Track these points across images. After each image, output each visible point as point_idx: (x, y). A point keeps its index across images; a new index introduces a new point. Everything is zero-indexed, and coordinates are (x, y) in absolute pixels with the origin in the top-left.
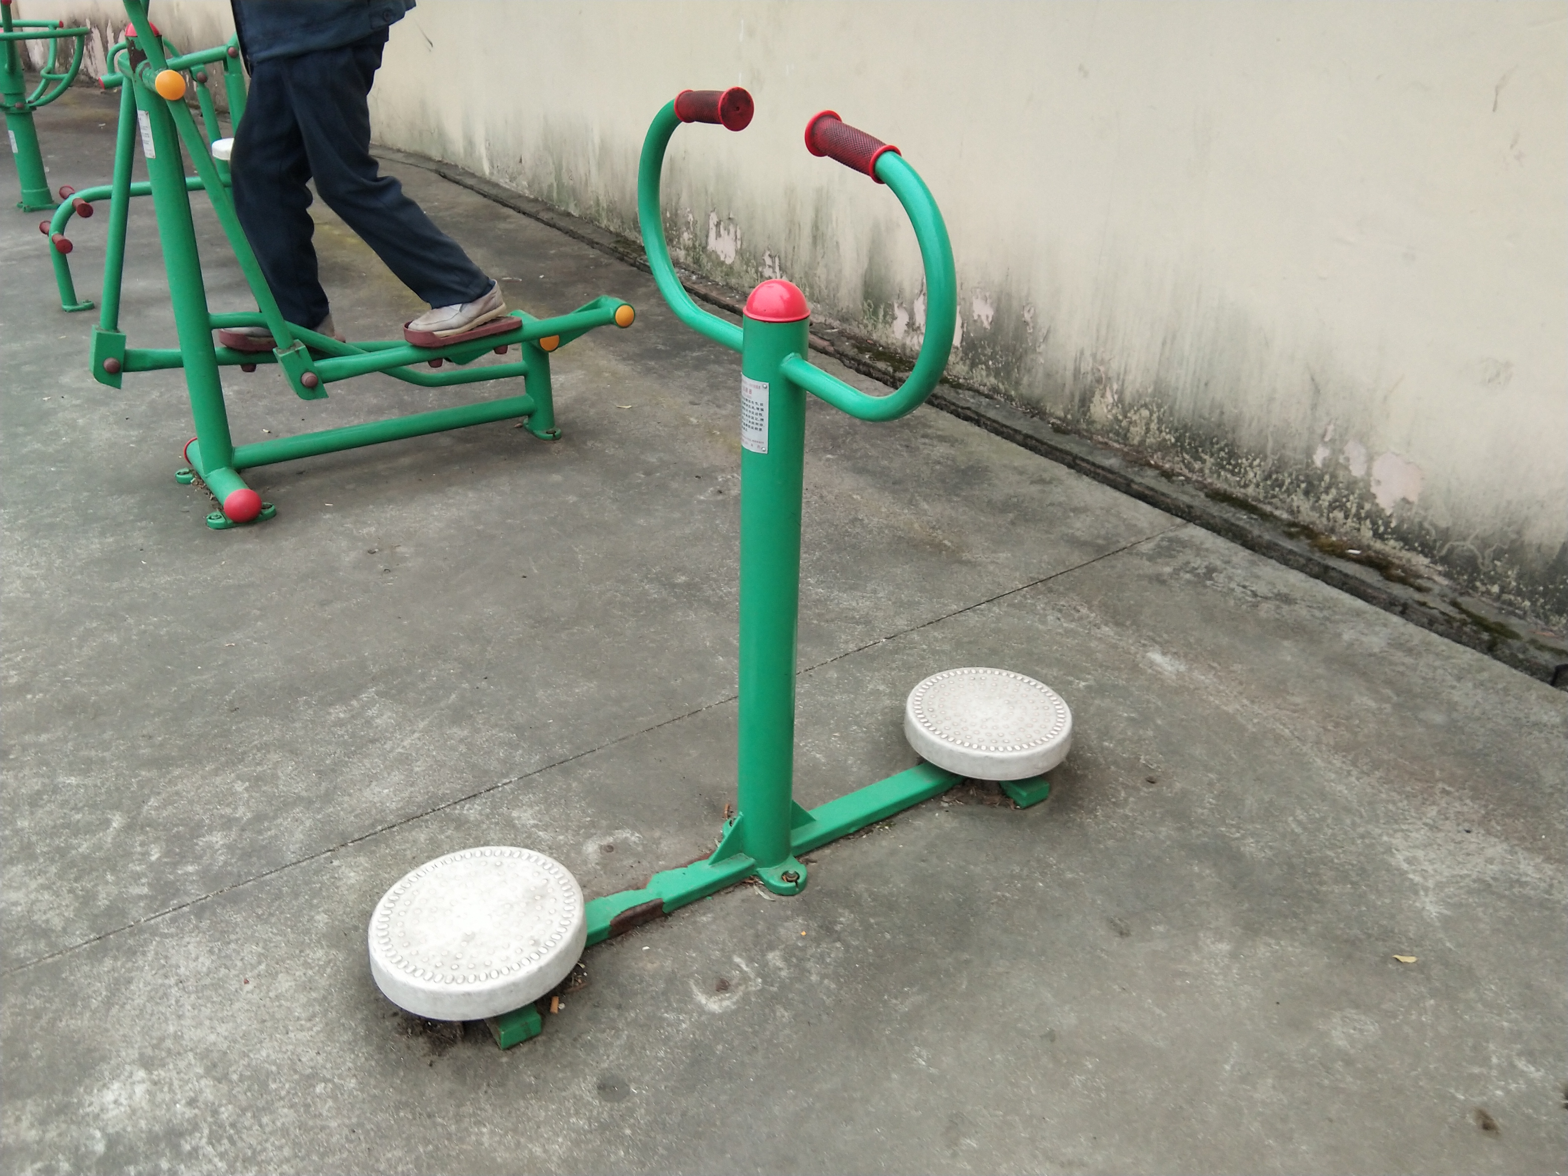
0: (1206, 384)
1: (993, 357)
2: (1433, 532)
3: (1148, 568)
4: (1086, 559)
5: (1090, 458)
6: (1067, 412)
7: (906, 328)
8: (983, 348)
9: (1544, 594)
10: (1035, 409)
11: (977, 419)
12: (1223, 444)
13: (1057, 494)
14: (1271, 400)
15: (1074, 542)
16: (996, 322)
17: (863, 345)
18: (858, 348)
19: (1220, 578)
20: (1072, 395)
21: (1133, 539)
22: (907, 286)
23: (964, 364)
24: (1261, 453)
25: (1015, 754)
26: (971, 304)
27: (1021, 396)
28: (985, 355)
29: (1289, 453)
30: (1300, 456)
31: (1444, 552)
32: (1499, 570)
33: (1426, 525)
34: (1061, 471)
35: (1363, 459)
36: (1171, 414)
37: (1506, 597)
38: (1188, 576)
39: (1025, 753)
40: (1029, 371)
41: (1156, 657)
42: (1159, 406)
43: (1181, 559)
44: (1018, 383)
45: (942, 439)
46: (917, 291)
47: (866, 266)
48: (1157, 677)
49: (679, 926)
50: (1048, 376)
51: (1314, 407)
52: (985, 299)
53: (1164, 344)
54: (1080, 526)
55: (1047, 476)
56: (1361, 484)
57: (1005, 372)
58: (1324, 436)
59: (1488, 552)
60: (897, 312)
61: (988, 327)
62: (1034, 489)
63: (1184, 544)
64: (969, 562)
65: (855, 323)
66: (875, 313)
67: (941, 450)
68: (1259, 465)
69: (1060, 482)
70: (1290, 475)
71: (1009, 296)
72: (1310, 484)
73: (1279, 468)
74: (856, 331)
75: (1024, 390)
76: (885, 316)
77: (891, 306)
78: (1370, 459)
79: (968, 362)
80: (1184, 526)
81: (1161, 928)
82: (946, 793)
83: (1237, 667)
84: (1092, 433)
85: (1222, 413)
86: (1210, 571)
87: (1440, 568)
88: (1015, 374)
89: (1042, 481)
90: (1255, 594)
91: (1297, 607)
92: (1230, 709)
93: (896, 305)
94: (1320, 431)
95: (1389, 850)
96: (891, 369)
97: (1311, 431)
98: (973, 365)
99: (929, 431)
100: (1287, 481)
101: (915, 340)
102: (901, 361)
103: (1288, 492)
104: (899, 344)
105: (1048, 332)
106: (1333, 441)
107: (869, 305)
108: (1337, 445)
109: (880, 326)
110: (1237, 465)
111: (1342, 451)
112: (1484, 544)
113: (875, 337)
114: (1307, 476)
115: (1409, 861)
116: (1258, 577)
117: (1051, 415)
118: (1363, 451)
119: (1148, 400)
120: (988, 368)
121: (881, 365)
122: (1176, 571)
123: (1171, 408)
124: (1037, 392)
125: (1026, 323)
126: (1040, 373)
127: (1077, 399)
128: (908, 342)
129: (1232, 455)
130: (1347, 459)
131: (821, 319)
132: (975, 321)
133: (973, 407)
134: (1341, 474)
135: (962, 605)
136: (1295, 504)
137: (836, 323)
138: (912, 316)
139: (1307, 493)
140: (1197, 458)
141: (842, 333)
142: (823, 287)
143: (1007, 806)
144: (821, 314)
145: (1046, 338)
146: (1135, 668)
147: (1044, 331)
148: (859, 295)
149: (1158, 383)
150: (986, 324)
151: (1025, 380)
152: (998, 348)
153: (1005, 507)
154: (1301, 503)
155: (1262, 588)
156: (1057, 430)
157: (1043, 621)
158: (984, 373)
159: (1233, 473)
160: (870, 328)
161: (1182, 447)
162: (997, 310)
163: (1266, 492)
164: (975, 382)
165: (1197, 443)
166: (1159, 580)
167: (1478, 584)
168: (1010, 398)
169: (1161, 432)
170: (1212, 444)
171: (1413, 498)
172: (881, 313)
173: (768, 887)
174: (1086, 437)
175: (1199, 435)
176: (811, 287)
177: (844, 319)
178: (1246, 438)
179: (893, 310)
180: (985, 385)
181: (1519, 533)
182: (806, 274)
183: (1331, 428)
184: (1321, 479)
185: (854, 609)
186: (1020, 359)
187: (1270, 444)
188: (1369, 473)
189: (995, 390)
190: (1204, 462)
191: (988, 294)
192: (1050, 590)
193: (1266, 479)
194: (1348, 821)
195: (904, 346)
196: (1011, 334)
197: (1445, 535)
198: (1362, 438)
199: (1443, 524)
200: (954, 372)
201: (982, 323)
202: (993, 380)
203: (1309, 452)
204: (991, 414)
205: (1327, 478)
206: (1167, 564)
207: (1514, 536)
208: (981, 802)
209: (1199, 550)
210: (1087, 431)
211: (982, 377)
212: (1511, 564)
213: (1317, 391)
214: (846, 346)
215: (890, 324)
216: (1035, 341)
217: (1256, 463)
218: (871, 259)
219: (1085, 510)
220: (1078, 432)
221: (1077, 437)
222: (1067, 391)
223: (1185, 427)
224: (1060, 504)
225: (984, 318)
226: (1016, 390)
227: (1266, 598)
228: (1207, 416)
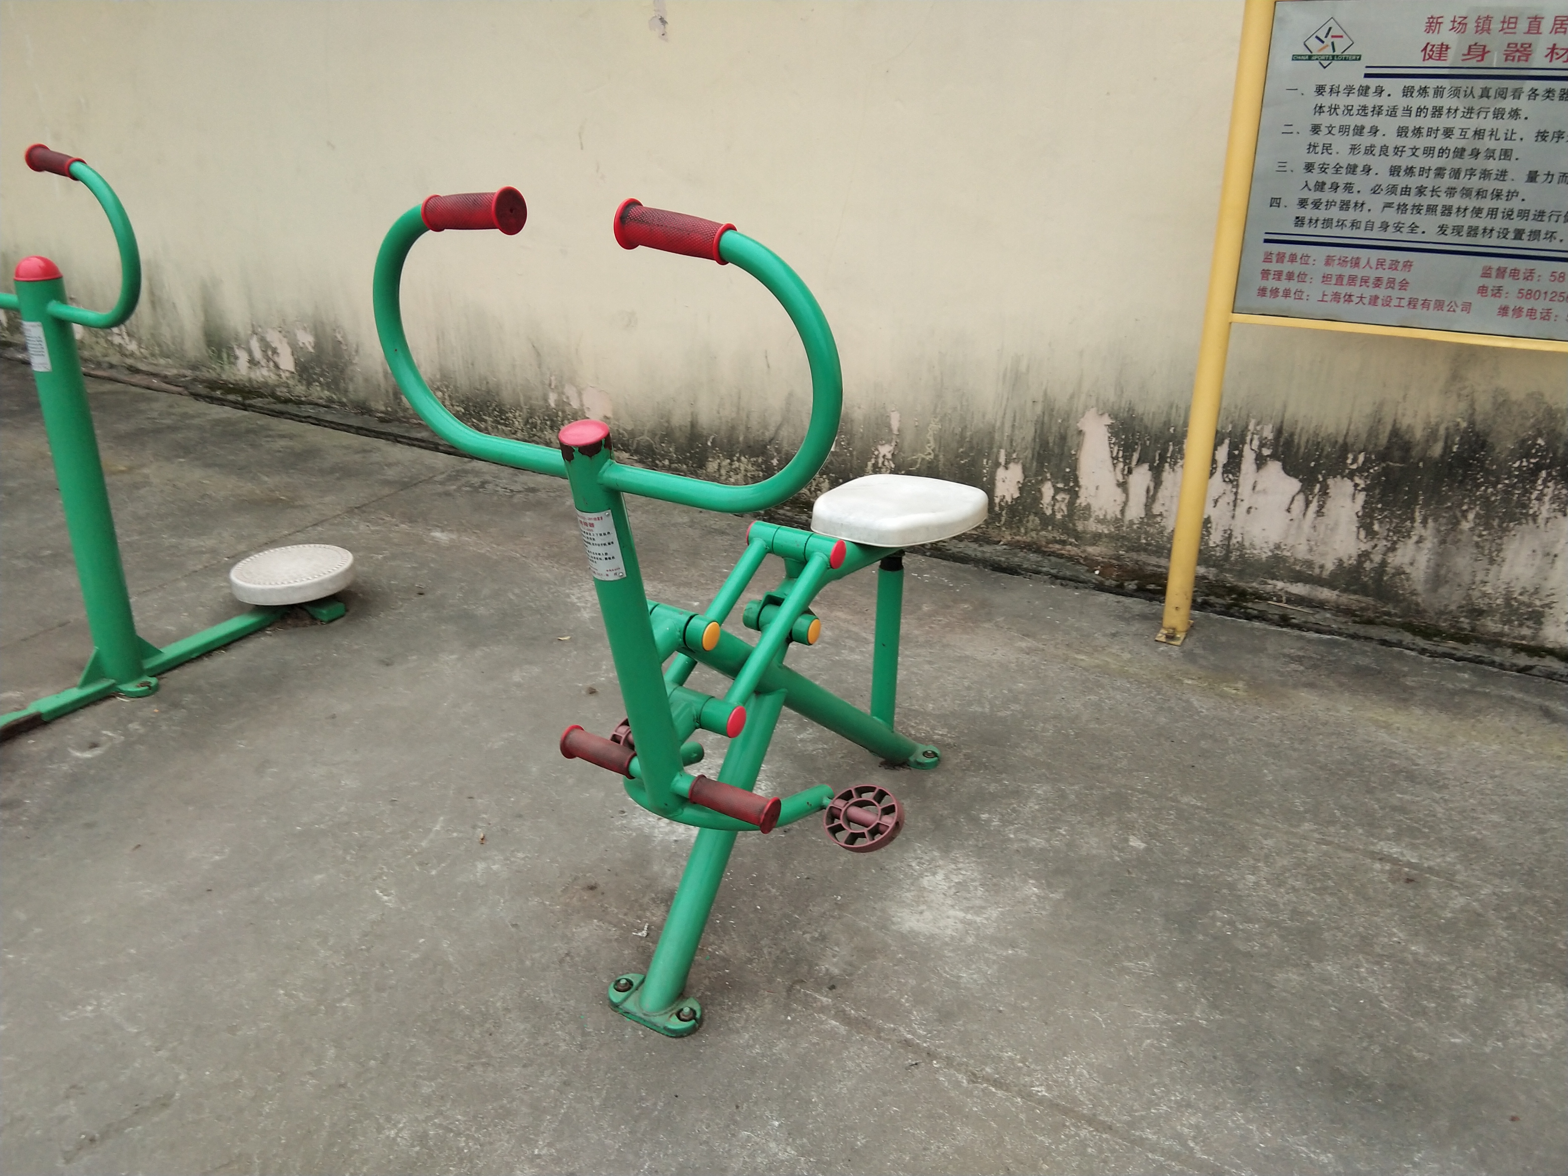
0: (473, 364)
1: (322, 375)
2: (626, 434)
3: (440, 489)
4: (393, 491)
5: (406, 435)
6: (386, 406)
7: (248, 365)
8: (313, 368)
9: (690, 458)
10: (364, 409)
11: (319, 422)
12: (494, 405)
13: (376, 457)
14: (514, 366)
15: (387, 483)
16: (317, 345)
17: (213, 385)
18: (210, 388)
19: (490, 487)
20: (387, 392)
21: (431, 475)
22: (240, 329)
23: (302, 385)
24: (518, 407)
25: (309, 581)
26: (295, 335)
27: (352, 402)
28: (315, 374)
29: (534, 402)
30: (541, 403)
31: (635, 446)
32: (666, 449)
33: (621, 431)
34: (381, 443)
35: (576, 395)
36: (457, 391)
37: (674, 466)
38: (468, 489)
39: (316, 580)
40: (351, 380)
41: (437, 534)
42: (447, 387)
43: (463, 480)
44: (346, 391)
45: (282, 436)
46: (250, 332)
47: (202, 319)
48: (437, 544)
49: (57, 728)
50: (366, 380)
51: (540, 366)
52: (305, 329)
53: (438, 339)
54: (391, 474)
55: (368, 448)
56: (580, 413)
57: (334, 384)
58: (550, 385)
59: (657, 439)
60: (239, 352)
61: (312, 351)
62: (358, 457)
63: (466, 472)
64: (301, 506)
65: (204, 369)
66: (220, 357)
67: (283, 443)
68: (520, 416)
69: (379, 449)
70: (539, 417)
71: (322, 323)
72: (552, 420)
73: (532, 413)
74: (207, 375)
75: (352, 396)
76: (228, 358)
77: (232, 349)
78: (580, 394)
79: (304, 382)
80: (470, 462)
81: (414, 657)
82: (269, 626)
83: (492, 530)
84: (408, 418)
85: (488, 383)
86: (483, 484)
87: (636, 458)
88: (342, 385)
89: (365, 451)
90: (512, 491)
91: (539, 494)
92: (483, 551)
93: (235, 347)
94: (547, 382)
95: (568, 596)
96: (240, 399)
97: (543, 383)
98: (309, 384)
99: (270, 433)
100: (539, 422)
101: (258, 373)
102: (250, 392)
103: (542, 430)
104: (245, 379)
105: (358, 346)
106: (556, 387)
107: (213, 351)
108: (559, 389)
109: (227, 367)
110: (507, 418)
111: (563, 393)
112: (653, 434)
113: (224, 377)
114: (548, 416)
115: (579, 598)
116: (516, 482)
117: (377, 411)
118: (575, 389)
119: (438, 384)
120: (320, 382)
121: (231, 397)
122: (459, 488)
123: (455, 387)
124: (362, 395)
125: (340, 342)
126: (360, 380)
127: (391, 395)
128: (253, 376)
129: (502, 412)
130: (568, 398)
131: (175, 371)
132: (301, 348)
133: (313, 415)
134: (567, 408)
135: (292, 530)
136: (547, 438)
137: (188, 372)
138: (250, 352)
139: (552, 428)
140: (482, 420)
141: (195, 380)
142: (170, 343)
143: (316, 624)
144: (172, 367)
145: (357, 351)
146: (421, 542)
147: (354, 346)
148: (202, 344)
149: (441, 369)
150: (311, 350)
151: (351, 387)
152: (324, 367)
153: (332, 470)
154: (551, 436)
155: (517, 487)
156: (382, 420)
157: (356, 528)
158: (319, 389)
159: (506, 425)
160: (218, 370)
161: (470, 414)
162: (316, 336)
163: (529, 434)
164: (314, 398)
165: (478, 409)
166: (447, 494)
167: (657, 462)
168: (343, 405)
169: (453, 405)
170: (488, 407)
171: (609, 415)
172: (225, 356)
173: (129, 695)
174: (405, 422)
175: (477, 403)
176: (159, 345)
177: (194, 367)
178: (507, 397)
179: (234, 352)
180: (321, 398)
181: (668, 422)
182: (153, 335)
183: (553, 378)
184: (557, 416)
185: (202, 546)
186: (342, 371)
187: (522, 399)
188: (582, 405)
189: (331, 400)
190: (485, 421)
191: (305, 325)
192: (364, 512)
193: (525, 425)
194: (546, 588)
195: (250, 380)
196: (331, 354)
197: (632, 434)
198: (572, 381)
199: (629, 427)
200: (296, 393)
201: (307, 348)
202: (327, 393)
203: (546, 399)
204: (329, 418)
205: (560, 413)
206: (453, 485)
207: (666, 425)
208: (296, 626)
209: (477, 473)
210: (404, 417)
211: (318, 393)
212: (670, 442)
213: (538, 354)
214: (200, 388)
215: (234, 364)
216: (350, 356)
217: (517, 414)
218: (206, 312)
219: (397, 464)
220: (399, 420)
221: (397, 423)
222: (383, 391)
223: (468, 398)
224: (377, 463)
225: (307, 344)
226: (346, 396)
227: (519, 492)
228: (479, 387)
